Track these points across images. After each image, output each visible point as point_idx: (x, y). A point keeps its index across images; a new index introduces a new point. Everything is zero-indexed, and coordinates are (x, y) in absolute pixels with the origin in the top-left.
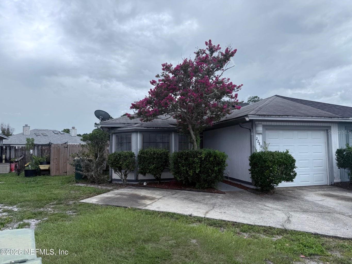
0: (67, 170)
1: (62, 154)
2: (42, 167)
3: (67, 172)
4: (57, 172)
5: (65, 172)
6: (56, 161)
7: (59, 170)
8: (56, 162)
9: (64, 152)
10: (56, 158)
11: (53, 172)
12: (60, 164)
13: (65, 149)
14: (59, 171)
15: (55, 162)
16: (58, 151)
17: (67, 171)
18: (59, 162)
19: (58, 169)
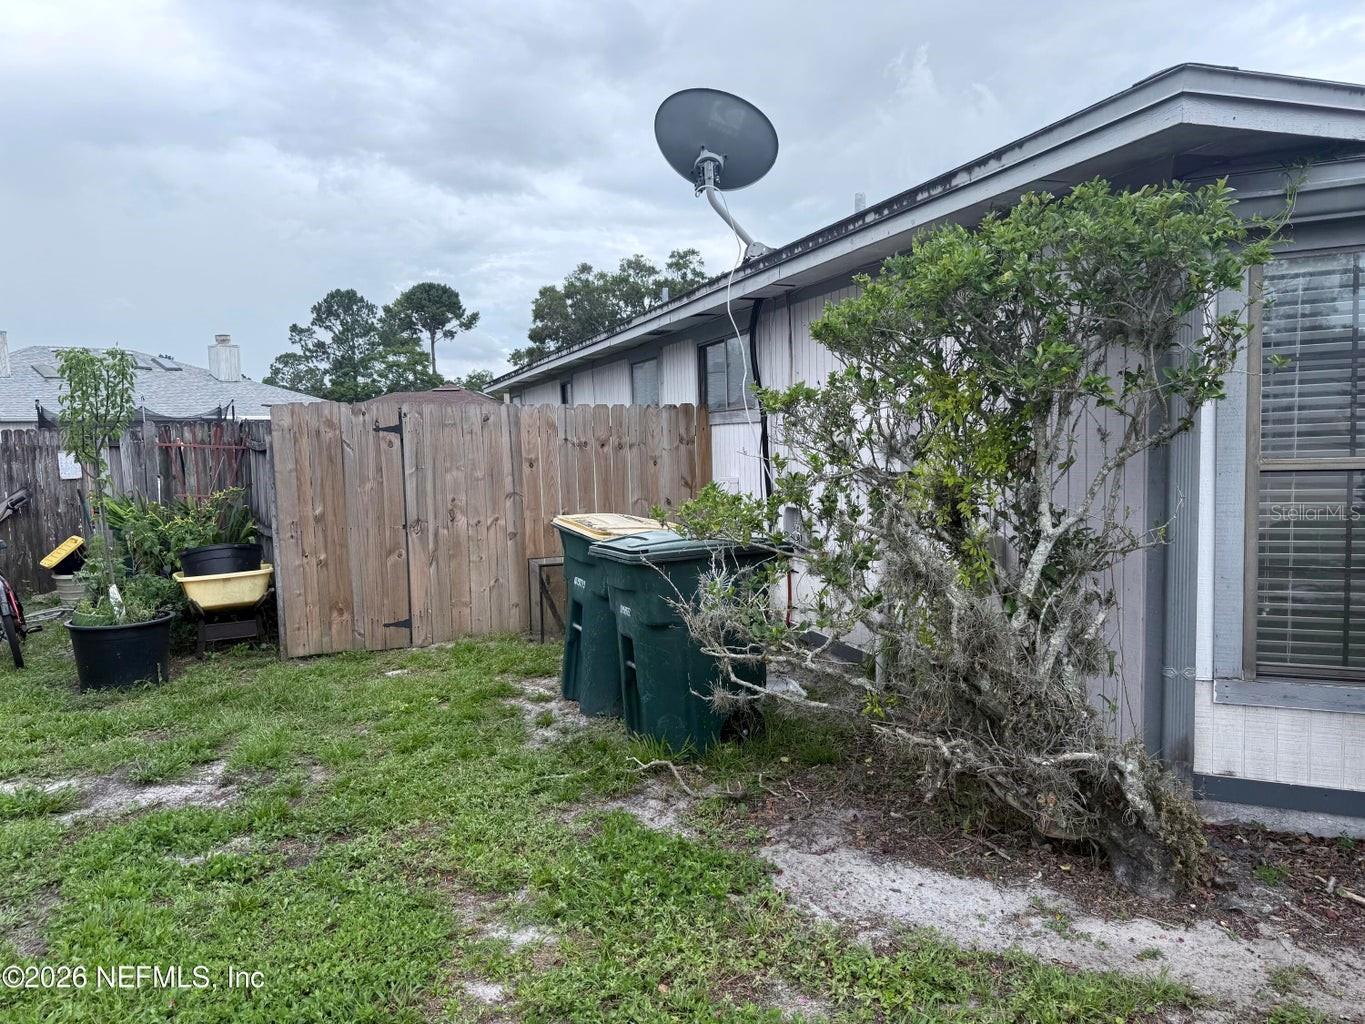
0: (414, 601)
1: (363, 480)
2: (208, 591)
3: (416, 623)
4: (334, 626)
5: (397, 624)
6: (320, 534)
7: (349, 606)
8: (321, 545)
9: (380, 470)
10: (318, 519)
11: (300, 628)
12: (354, 563)
13: (384, 446)
14: (346, 616)
15: (315, 553)
16: (331, 459)
17: (416, 611)
18: (344, 545)
19: (338, 604)
